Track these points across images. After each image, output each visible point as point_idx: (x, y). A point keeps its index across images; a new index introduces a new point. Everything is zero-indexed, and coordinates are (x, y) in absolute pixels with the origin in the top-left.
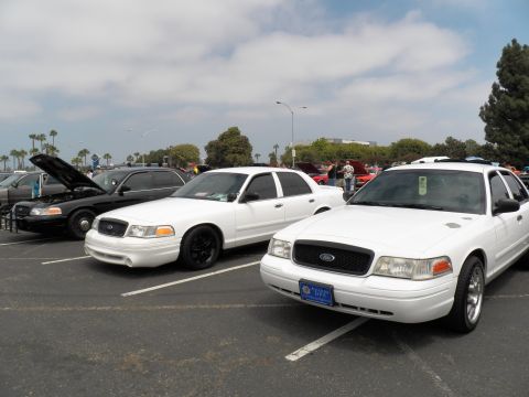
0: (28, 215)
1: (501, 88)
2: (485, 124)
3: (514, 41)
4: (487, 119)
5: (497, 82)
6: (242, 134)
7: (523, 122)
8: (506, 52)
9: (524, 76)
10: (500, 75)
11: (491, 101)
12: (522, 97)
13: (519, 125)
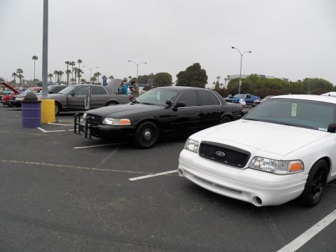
0: (101, 124)
6: (202, 68)
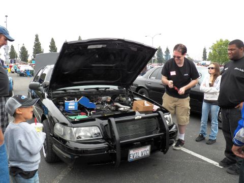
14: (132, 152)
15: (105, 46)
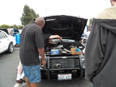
1: (24, 14)
2: (21, 21)
3: (26, 5)
4: (22, 20)
5: (23, 13)
7: (28, 21)
8: (25, 6)
9: (28, 12)
10: (24, 11)
11: (22, 16)
12: (28, 16)
13: (28, 22)
14: (59, 76)
15: (56, 19)
